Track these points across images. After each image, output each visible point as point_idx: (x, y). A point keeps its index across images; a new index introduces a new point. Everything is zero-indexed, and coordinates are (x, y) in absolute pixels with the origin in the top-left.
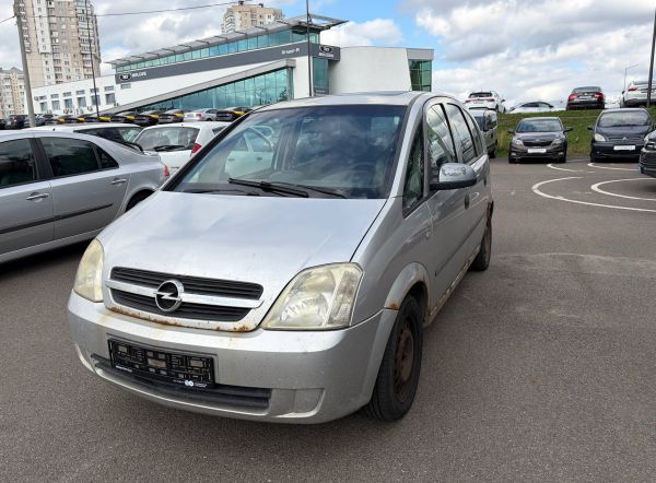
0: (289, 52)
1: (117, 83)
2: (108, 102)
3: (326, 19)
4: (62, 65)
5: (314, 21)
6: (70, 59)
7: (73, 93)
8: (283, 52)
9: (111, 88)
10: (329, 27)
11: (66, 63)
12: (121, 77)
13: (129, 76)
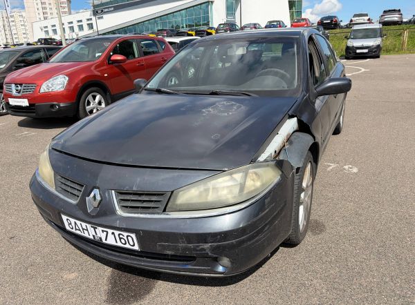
12: (97, 12)
13: (102, 11)
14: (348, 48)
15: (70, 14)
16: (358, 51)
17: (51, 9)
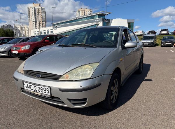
0: (97, 21)
4: (37, 24)
5: (104, 13)
9: (52, 29)
10: (107, 14)
12: (55, 27)
13: (57, 27)
15: (46, 27)
16: (145, 44)
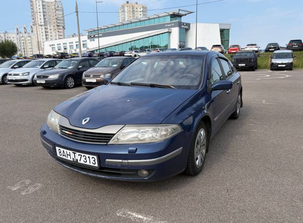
0: (169, 26)
1: (88, 39)
2: (83, 47)
3: (186, 11)
4: (49, 30)
5: (181, 12)
6: (52, 28)
7: (68, 43)
8: (166, 26)
9: (86, 41)
10: (186, 15)
11: (51, 29)
12: (91, 36)
13: (94, 36)
14: (272, 64)
16: (279, 66)
17: (51, 33)
